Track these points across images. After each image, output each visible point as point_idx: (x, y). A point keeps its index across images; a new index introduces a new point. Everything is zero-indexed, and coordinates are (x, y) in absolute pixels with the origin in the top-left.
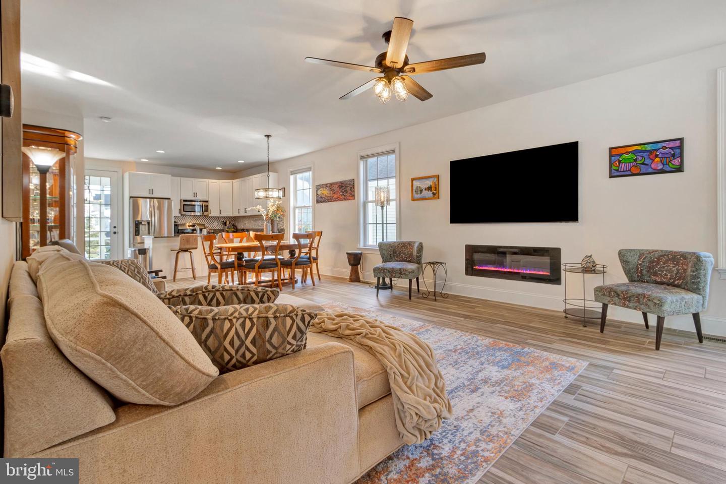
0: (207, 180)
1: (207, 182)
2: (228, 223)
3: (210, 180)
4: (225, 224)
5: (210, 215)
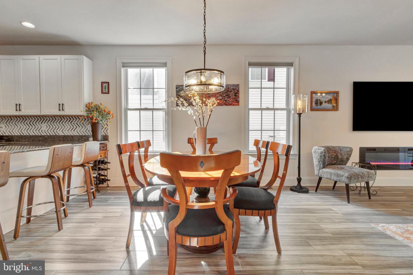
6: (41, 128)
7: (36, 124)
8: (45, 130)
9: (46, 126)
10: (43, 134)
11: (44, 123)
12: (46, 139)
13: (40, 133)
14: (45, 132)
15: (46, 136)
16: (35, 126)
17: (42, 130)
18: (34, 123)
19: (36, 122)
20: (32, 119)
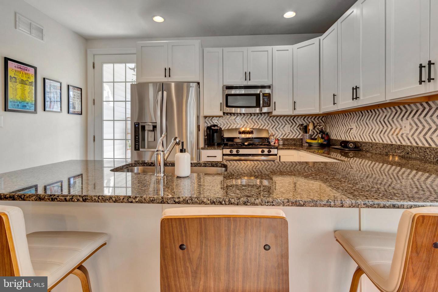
0: (269, 48)
1: (270, 52)
2: (311, 127)
3: (273, 47)
4: (305, 129)
5: (275, 113)
6: (401, 129)
7: (393, 121)
8: (407, 134)
9: (411, 124)
10: (404, 143)
11: (407, 119)
12: (408, 153)
13: (399, 140)
14: (409, 139)
15: (408, 146)
16: (391, 125)
17: (402, 134)
18: (390, 120)
19: (393, 118)
20: (388, 112)
